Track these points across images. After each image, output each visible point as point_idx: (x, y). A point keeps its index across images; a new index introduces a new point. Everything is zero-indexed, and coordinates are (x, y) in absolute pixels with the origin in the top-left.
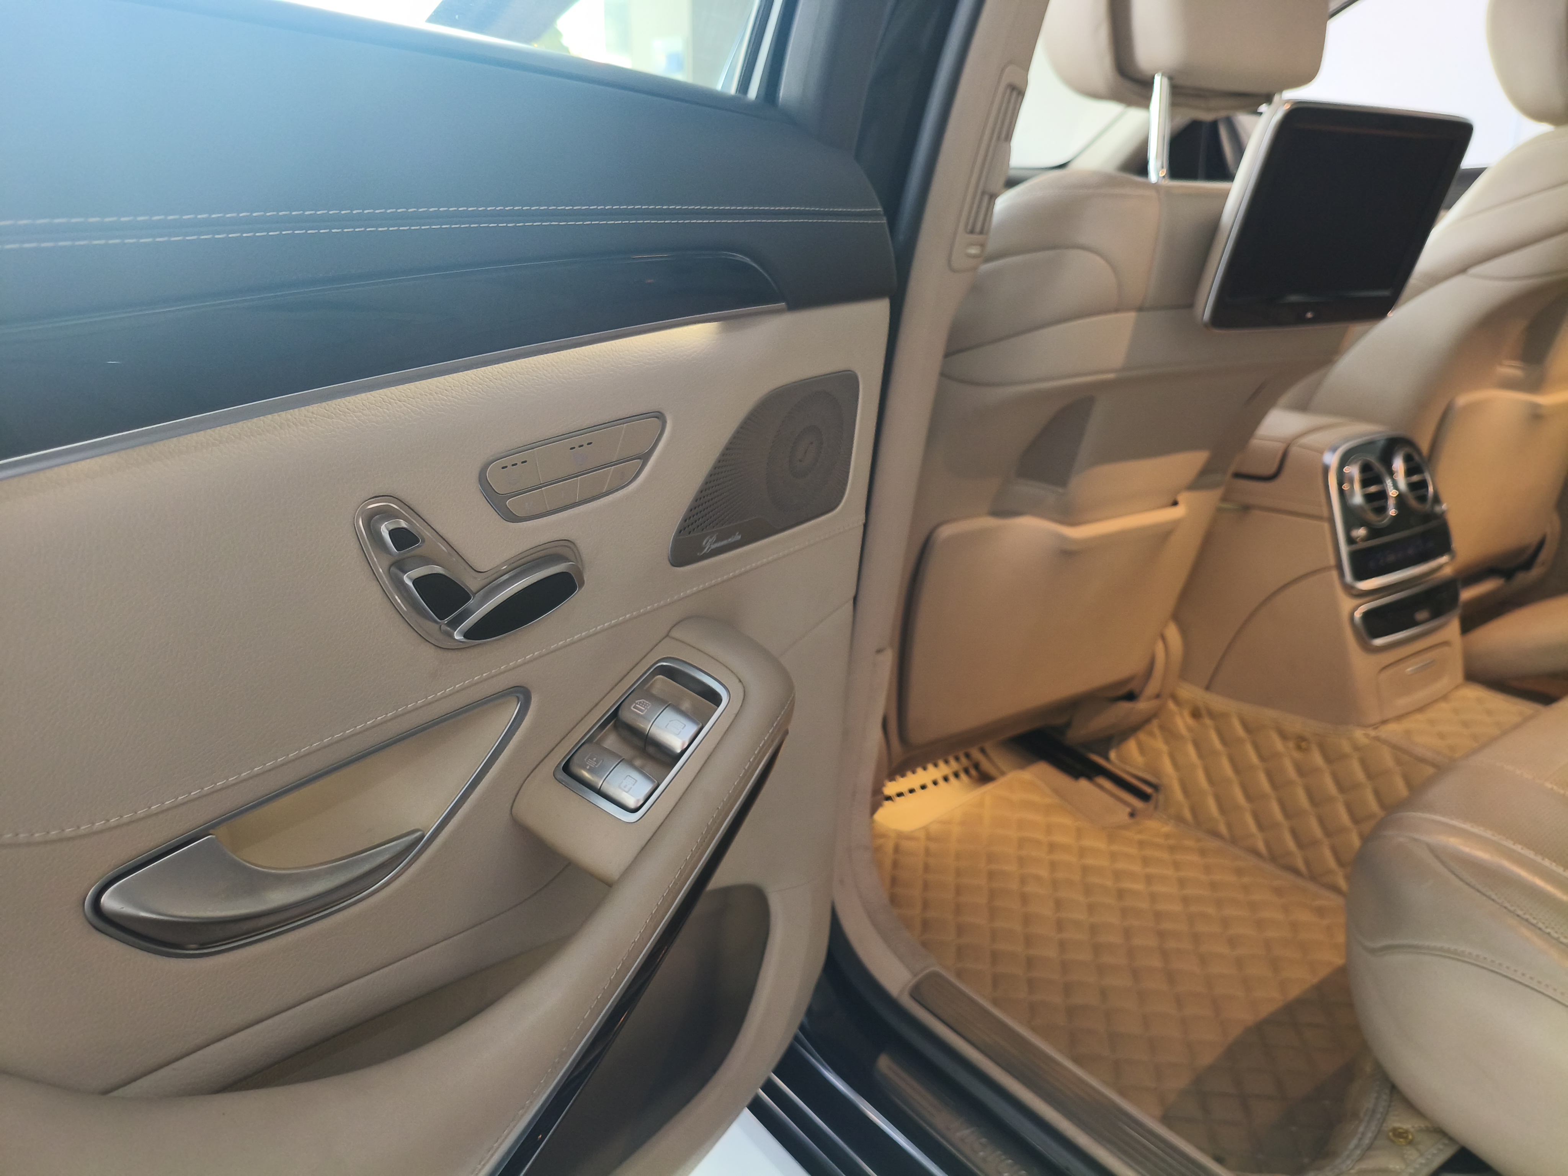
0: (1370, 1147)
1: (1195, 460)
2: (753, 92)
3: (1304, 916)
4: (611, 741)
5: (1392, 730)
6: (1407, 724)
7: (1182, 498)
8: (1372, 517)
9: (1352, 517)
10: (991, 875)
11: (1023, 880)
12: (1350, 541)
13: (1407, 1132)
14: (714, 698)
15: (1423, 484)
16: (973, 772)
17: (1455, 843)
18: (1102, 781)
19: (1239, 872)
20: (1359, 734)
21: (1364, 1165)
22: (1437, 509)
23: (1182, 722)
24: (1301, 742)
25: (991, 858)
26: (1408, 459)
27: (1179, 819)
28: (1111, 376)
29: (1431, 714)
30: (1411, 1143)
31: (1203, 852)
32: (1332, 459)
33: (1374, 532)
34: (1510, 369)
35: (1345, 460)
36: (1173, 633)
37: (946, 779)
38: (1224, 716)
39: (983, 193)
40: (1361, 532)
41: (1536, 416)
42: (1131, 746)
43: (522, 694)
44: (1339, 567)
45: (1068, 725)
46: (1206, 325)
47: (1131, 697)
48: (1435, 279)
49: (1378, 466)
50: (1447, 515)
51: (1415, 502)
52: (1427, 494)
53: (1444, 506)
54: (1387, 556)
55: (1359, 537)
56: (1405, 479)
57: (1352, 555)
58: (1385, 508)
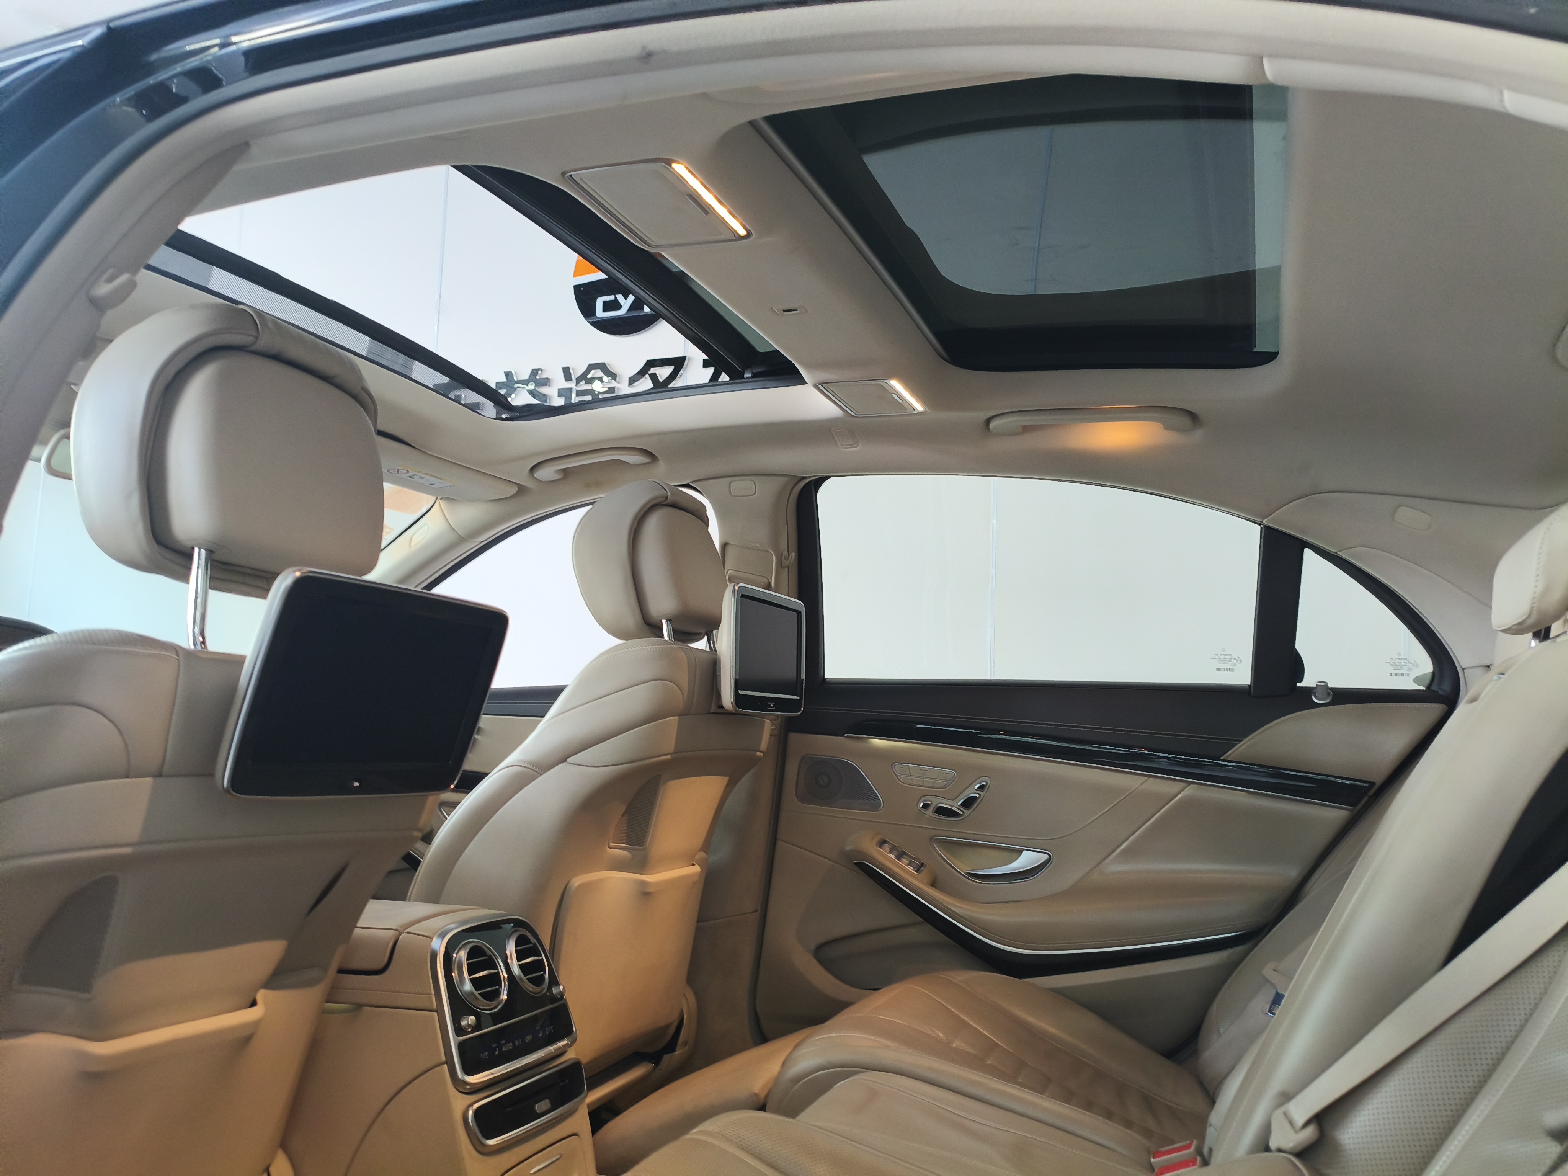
7: (261, 995)
8: (483, 1004)
9: (460, 1006)
12: (460, 1031)
15: (539, 966)
22: (555, 991)
26: (521, 942)
28: (127, 850)
32: (439, 945)
33: (485, 1020)
34: (618, 852)
35: (454, 944)
36: (279, 1164)
40: (469, 1022)
41: (645, 894)
44: (449, 1061)
46: (227, 791)
48: (543, 768)
49: (488, 950)
50: (567, 996)
51: (530, 987)
52: (542, 977)
53: (561, 987)
54: (500, 1046)
55: (469, 1025)
56: (518, 961)
57: (461, 1046)
58: (497, 993)
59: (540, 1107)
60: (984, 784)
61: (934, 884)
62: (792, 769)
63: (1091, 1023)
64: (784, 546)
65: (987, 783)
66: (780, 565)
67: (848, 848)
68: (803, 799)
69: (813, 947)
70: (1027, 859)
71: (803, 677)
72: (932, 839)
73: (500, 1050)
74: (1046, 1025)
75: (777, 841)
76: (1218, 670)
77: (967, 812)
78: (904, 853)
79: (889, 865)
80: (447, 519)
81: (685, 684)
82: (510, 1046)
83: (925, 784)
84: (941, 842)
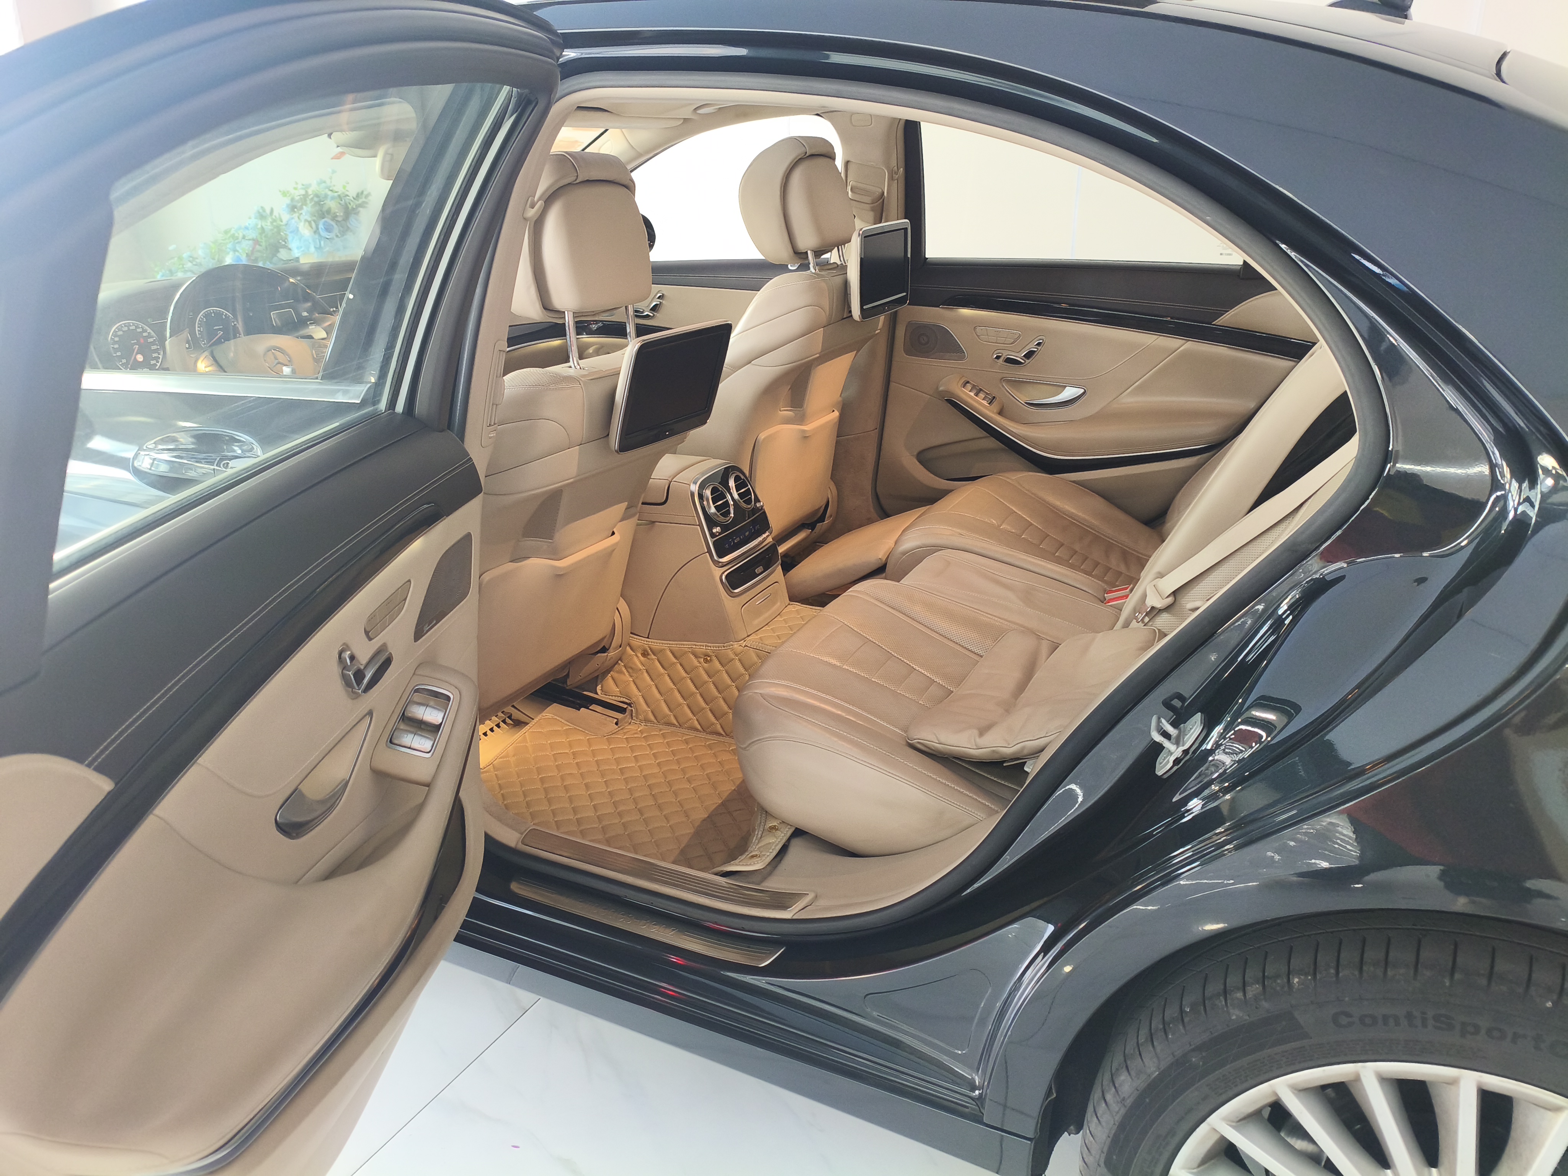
0: (761, 838)
1: (620, 508)
2: (400, 407)
3: (725, 757)
4: (402, 726)
5: (752, 640)
6: (760, 634)
7: (616, 529)
8: (722, 519)
9: (711, 522)
10: (542, 780)
11: (563, 778)
12: (713, 535)
13: (775, 826)
14: (448, 698)
15: (748, 492)
16: (508, 721)
17: (773, 691)
18: (593, 707)
19: (687, 742)
20: (736, 645)
21: (760, 845)
22: (758, 505)
23: (638, 661)
24: (707, 658)
25: (539, 770)
26: (737, 479)
27: (647, 720)
28: (571, 480)
29: (772, 626)
30: (777, 829)
31: (664, 736)
32: (695, 488)
33: (725, 528)
34: (787, 413)
35: (702, 487)
36: (623, 605)
37: (492, 730)
38: (662, 651)
39: (493, 404)
40: (716, 530)
41: (805, 437)
42: (609, 681)
43: (370, 713)
44: (709, 551)
45: (568, 675)
46: (618, 451)
47: (604, 650)
48: (736, 368)
49: (721, 488)
50: (765, 507)
51: (744, 505)
52: (751, 498)
53: (762, 503)
54: (733, 540)
55: (717, 532)
56: (737, 492)
57: (714, 543)
58: (728, 512)
59: (759, 570)
60: (1041, 341)
61: (1001, 413)
62: (900, 332)
63: (1099, 504)
64: (894, 163)
65: (1043, 340)
66: (891, 178)
67: (941, 389)
68: (908, 352)
69: (915, 454)
70: (1069, 393)
71: (909, 256)
72: (1002, 379)
73: (734, 542)
74: (1068, 507)
75: (891, 383)
76: (1221, 254)
77: (1028, 361)
78: (981, 390)
79: (969, 400)
80: (627, 140)
81: (827, 308)
82: (738, 539)
83: (998, 342)
84: (1009, 382)
